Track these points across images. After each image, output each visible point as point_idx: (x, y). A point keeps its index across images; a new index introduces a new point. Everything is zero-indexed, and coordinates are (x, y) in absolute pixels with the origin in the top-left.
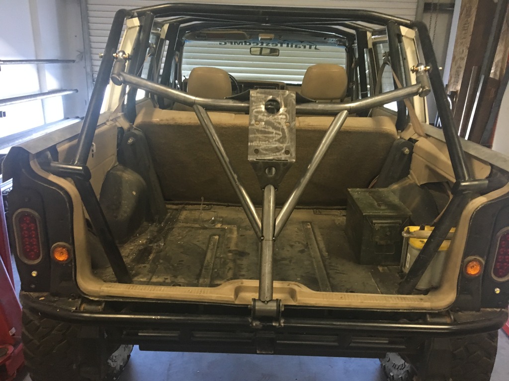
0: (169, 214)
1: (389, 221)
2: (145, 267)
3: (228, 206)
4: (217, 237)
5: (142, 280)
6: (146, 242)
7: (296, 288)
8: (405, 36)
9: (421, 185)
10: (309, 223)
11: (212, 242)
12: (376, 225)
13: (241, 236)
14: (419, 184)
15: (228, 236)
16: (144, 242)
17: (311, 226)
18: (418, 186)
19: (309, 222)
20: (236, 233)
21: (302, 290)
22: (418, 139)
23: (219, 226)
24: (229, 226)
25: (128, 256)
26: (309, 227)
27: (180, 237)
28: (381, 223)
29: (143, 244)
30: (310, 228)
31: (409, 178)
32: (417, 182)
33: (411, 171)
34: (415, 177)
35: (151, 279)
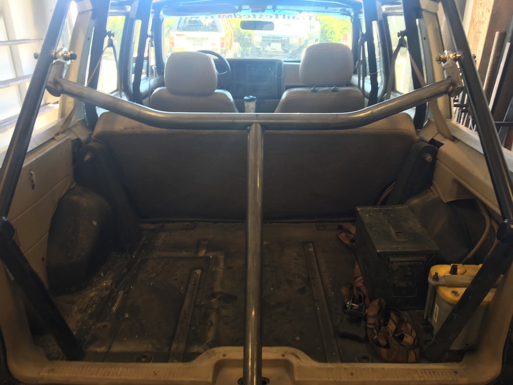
0: (144, 239)
1: (410, 259)
2: (105, 327)
3: (215, 222)
4: (199, 272)
5: (98, 350)
6: (111, 285)
7: (293, 360)
8: (425, 10)
9: (448, 202)
10: (311, 244)
11: (193, 280)
12: (394, 263)
13: (229, 268)
14: (444, 201)
15: (213, 269)
16: (109, 284)
17: (314, 248)
18: (444, 203)
19: (310, 242)
20: (222, 264)
21: (302, 364)
22: (443, 142)
23: (202, 253)
24: (215, 254)
25: (86, 309)
26: (311, 250)
27: (154, 275)
28: (401, 262)
29: (107, 288)
30: (312, 252)
31: (431, 191)
32: (442, 197)
33: (434, 182)
34: (439, 191)
35: (110, 347)
